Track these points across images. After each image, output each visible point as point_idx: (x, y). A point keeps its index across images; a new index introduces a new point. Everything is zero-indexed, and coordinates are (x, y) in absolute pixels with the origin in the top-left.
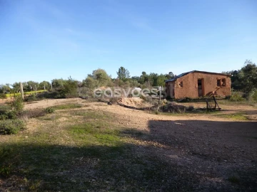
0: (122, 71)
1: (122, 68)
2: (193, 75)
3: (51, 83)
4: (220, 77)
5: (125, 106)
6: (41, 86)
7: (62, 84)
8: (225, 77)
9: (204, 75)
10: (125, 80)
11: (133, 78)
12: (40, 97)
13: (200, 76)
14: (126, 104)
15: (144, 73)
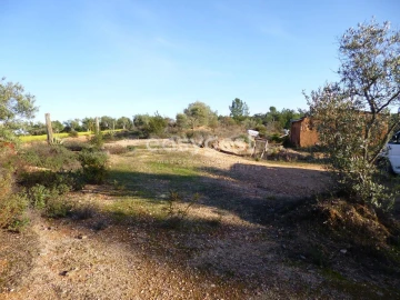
0: (237, 105)
1: (237, 100)
3: (132, 119)
5: (222, 151)
6: (120, 123)
7: (147, 122)
10: (241, 119)
11: (256, 116)
12: (119, 136)
14: (224, 149)
15: (272, 109)
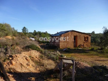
0: (24, 29)
1: (25, 27)
2: (72, 33)
4: (86, 36)
8: (88, 36)
9: (78, 34)
10: (25, 34)
11: (30, 33)
13: (76, 34)
15: (35, 31)
